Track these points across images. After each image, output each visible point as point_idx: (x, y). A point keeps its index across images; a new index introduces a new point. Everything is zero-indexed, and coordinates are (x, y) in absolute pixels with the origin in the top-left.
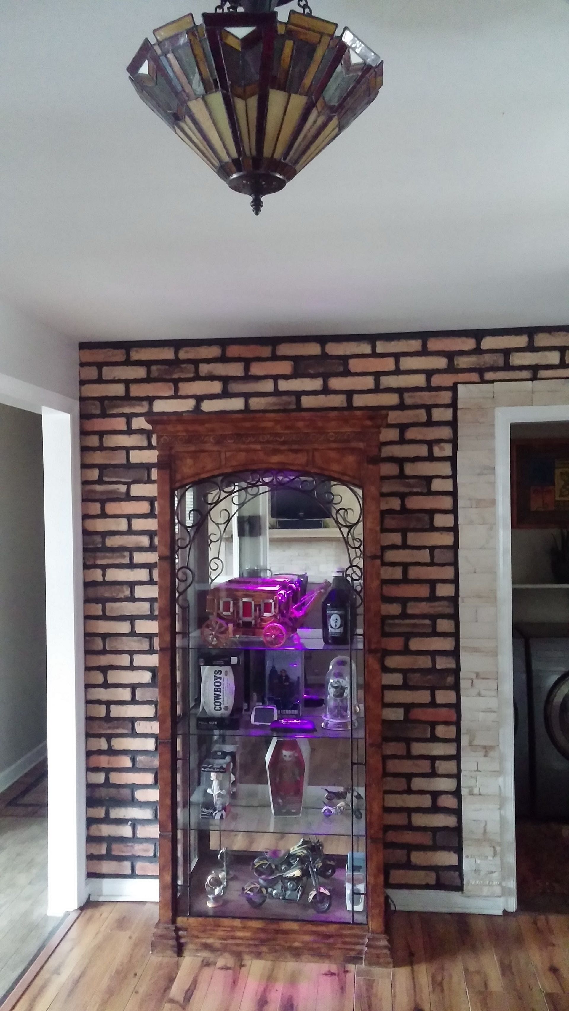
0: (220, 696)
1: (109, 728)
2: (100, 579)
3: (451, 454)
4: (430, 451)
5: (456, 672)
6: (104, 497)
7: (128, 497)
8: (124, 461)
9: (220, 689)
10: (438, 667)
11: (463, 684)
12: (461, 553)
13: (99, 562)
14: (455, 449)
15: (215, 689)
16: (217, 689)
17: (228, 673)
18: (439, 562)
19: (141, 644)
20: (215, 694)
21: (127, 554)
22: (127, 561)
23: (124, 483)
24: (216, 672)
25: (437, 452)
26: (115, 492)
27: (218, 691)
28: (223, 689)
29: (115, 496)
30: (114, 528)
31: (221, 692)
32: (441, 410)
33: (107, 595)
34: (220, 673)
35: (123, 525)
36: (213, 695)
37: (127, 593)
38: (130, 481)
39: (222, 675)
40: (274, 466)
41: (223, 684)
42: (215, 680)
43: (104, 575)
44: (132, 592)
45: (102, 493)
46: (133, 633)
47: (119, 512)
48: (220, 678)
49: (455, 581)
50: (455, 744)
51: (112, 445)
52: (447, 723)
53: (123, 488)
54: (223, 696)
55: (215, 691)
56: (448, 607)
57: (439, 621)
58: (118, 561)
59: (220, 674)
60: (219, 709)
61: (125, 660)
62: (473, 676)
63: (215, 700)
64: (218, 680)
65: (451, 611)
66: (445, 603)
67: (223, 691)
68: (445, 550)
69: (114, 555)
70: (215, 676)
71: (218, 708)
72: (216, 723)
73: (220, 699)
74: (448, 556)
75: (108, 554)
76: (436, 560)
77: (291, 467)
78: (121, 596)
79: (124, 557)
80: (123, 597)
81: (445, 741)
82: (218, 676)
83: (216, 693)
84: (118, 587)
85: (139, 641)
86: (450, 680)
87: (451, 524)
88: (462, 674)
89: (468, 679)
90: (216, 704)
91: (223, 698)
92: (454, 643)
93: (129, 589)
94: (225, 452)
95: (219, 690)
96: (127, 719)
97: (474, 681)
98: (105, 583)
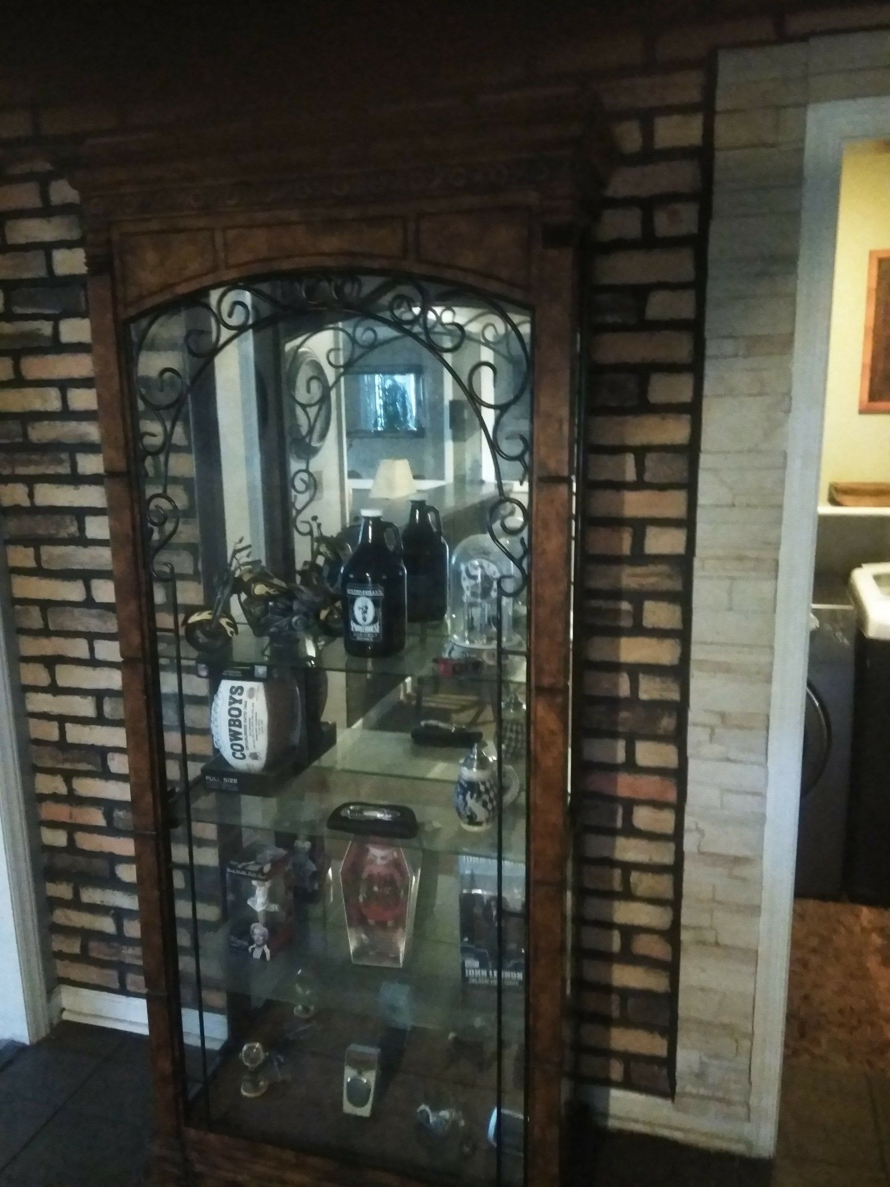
0: (240, 733)
1: (66, 760)
2: (26, 503)
3: (694, 230)
4: (648, 223)
5: (681, 709)
6: (18, 346)
7: (57, 346)
8: (42, 273)
9: (240, 722)
10: (643, 696)
11: (694, 735)
12: (705, 460)
13: (21, 471)
14: (705, 216)
15: (230, 721)
16: (235, 721)
17: (256, 694)
18: (655, 481)
19: (105, 622)
20: (230, 730)
21: (64, 456)
22: (64, 470)
23: (46, 318)
24: (234, 690)
25: (663, 225)
26: (35, 335)
27: (234, 725)
28: (245, 721)
29: (35, 344)
30: (37, 405)
31: (240, 726)
32: (676, 119)
33: (41, 531)
34: (239, 691)
35: (51, 401)
36: (228, 733)
37: (73, 529)
38: (57, 312)
39: (244, 697)
40: (329, 262)
41: (245, 713)
42: (230, 704)
43: (31, 495)
44: (82, 528)
45: (12, 337)
46: (89, 603)
47: (44, 375)
48: (240, 702)
49: (688, 523)
50: (672, 846)
51: (22, 240)
52: (657, 804)
53: (46, 328)
54: (246, 734)
55: (230, 725)
56: (670, 576)
57: (648, 605)
58: (51, 470)
59: (241, 694)
60: (241, 756)
61: (79, 648)
62: (715, 720)
63: (231, 740)
64: (237, 705)
65: (676, 585)
66: (663, 568)
67: (245, 726)
68: (669, 456)
69: (45, 458)
70: (231, 698)
71: (238, 754)
72: (235, 781)
73: (241, 739)
74: (676, 468)
75: (34, 457)
76: (647, 477)
77: (367, 263)
78: (63, 534)
79: (60, 462)
80: (66, 536)
81: (652, 836)
82: (237, 697)
83: (233, 728)
84: (58, 517)
85: (100, 617)
86: (667, 723)
87: (686, 396)
88: (693, 715)
89: (704, 726)
90: (235, 747)
91: (246, 739)
92: (677, 651)
93: (75, 523)
94: (224, 230)
95: (237, 723)
96: (92, 747)
97: (717, 731)
98: (35, 510)
